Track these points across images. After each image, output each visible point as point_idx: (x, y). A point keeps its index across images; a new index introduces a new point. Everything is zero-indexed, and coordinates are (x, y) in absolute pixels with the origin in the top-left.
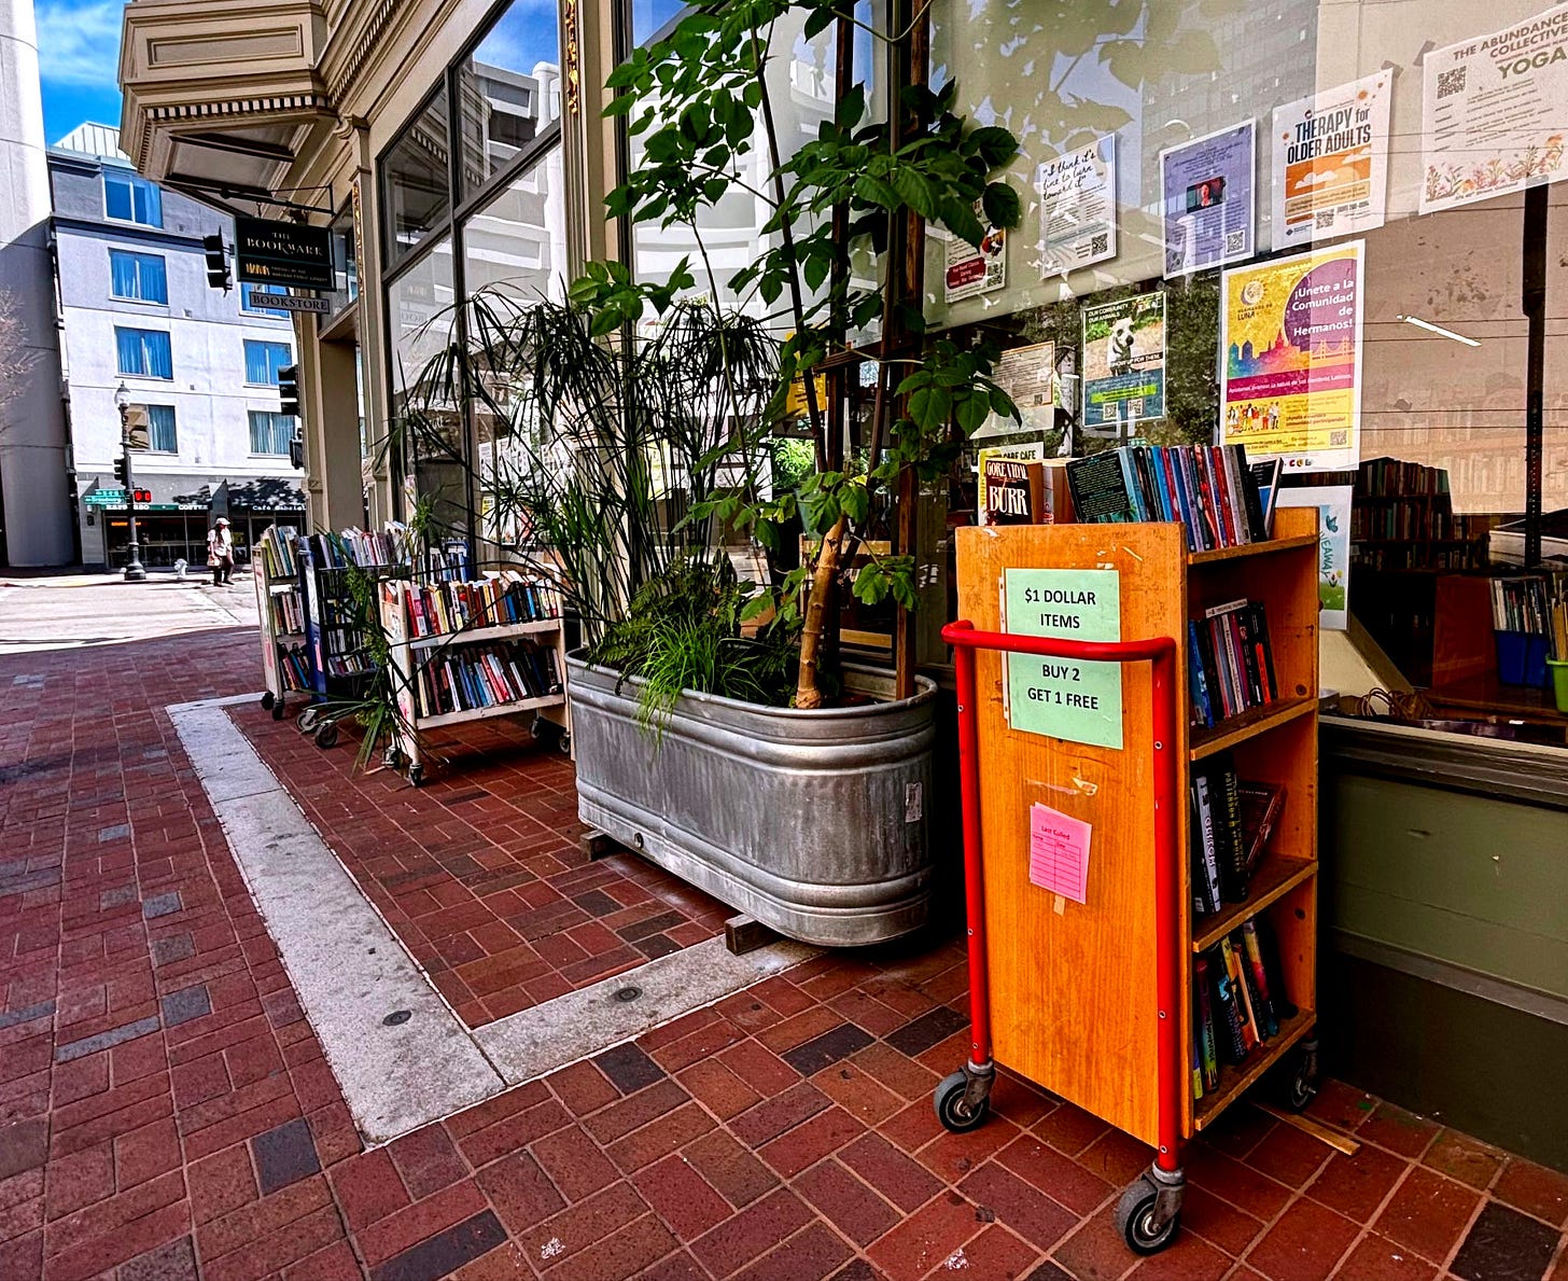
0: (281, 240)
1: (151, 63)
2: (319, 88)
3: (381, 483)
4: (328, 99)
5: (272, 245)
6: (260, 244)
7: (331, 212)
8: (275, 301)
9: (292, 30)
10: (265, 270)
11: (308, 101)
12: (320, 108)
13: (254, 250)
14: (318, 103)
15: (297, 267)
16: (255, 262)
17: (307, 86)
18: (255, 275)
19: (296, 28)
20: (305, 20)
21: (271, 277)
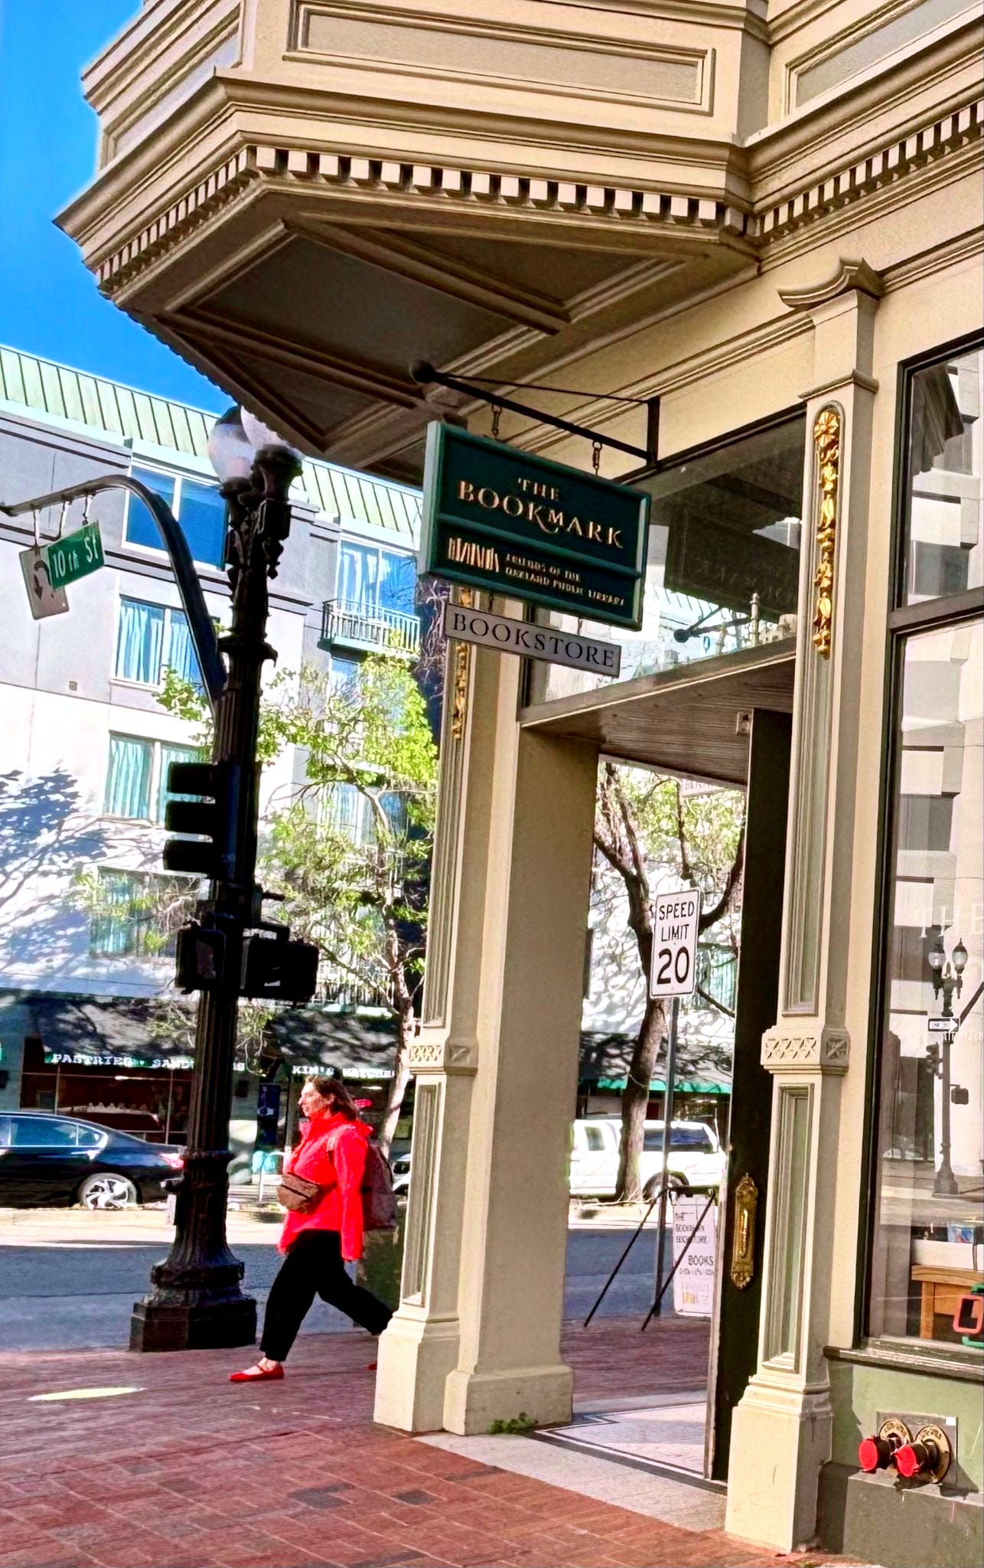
0: (537, 500)
1: (292, 45)
2: (739, 190)
3: (832, 1081)
4: (751, 215)
5: (513, 506)
6: (488, 498)
7: (650, 454)
8: (501, 632)
9: (688, 56)
10: (489, 559)
11: (707, 210)
12: (729, 230)
13: (469, 508)
14: (728, 221)
15: (565, 563)
16: (470, 536)
17: (715, 179)
18: (463, 567)
19: (702, 54)
20: (728, 44)
21: (502, 577)
